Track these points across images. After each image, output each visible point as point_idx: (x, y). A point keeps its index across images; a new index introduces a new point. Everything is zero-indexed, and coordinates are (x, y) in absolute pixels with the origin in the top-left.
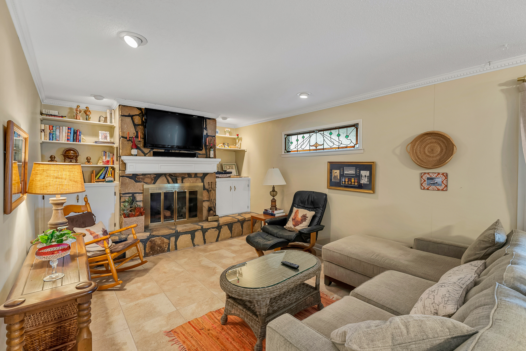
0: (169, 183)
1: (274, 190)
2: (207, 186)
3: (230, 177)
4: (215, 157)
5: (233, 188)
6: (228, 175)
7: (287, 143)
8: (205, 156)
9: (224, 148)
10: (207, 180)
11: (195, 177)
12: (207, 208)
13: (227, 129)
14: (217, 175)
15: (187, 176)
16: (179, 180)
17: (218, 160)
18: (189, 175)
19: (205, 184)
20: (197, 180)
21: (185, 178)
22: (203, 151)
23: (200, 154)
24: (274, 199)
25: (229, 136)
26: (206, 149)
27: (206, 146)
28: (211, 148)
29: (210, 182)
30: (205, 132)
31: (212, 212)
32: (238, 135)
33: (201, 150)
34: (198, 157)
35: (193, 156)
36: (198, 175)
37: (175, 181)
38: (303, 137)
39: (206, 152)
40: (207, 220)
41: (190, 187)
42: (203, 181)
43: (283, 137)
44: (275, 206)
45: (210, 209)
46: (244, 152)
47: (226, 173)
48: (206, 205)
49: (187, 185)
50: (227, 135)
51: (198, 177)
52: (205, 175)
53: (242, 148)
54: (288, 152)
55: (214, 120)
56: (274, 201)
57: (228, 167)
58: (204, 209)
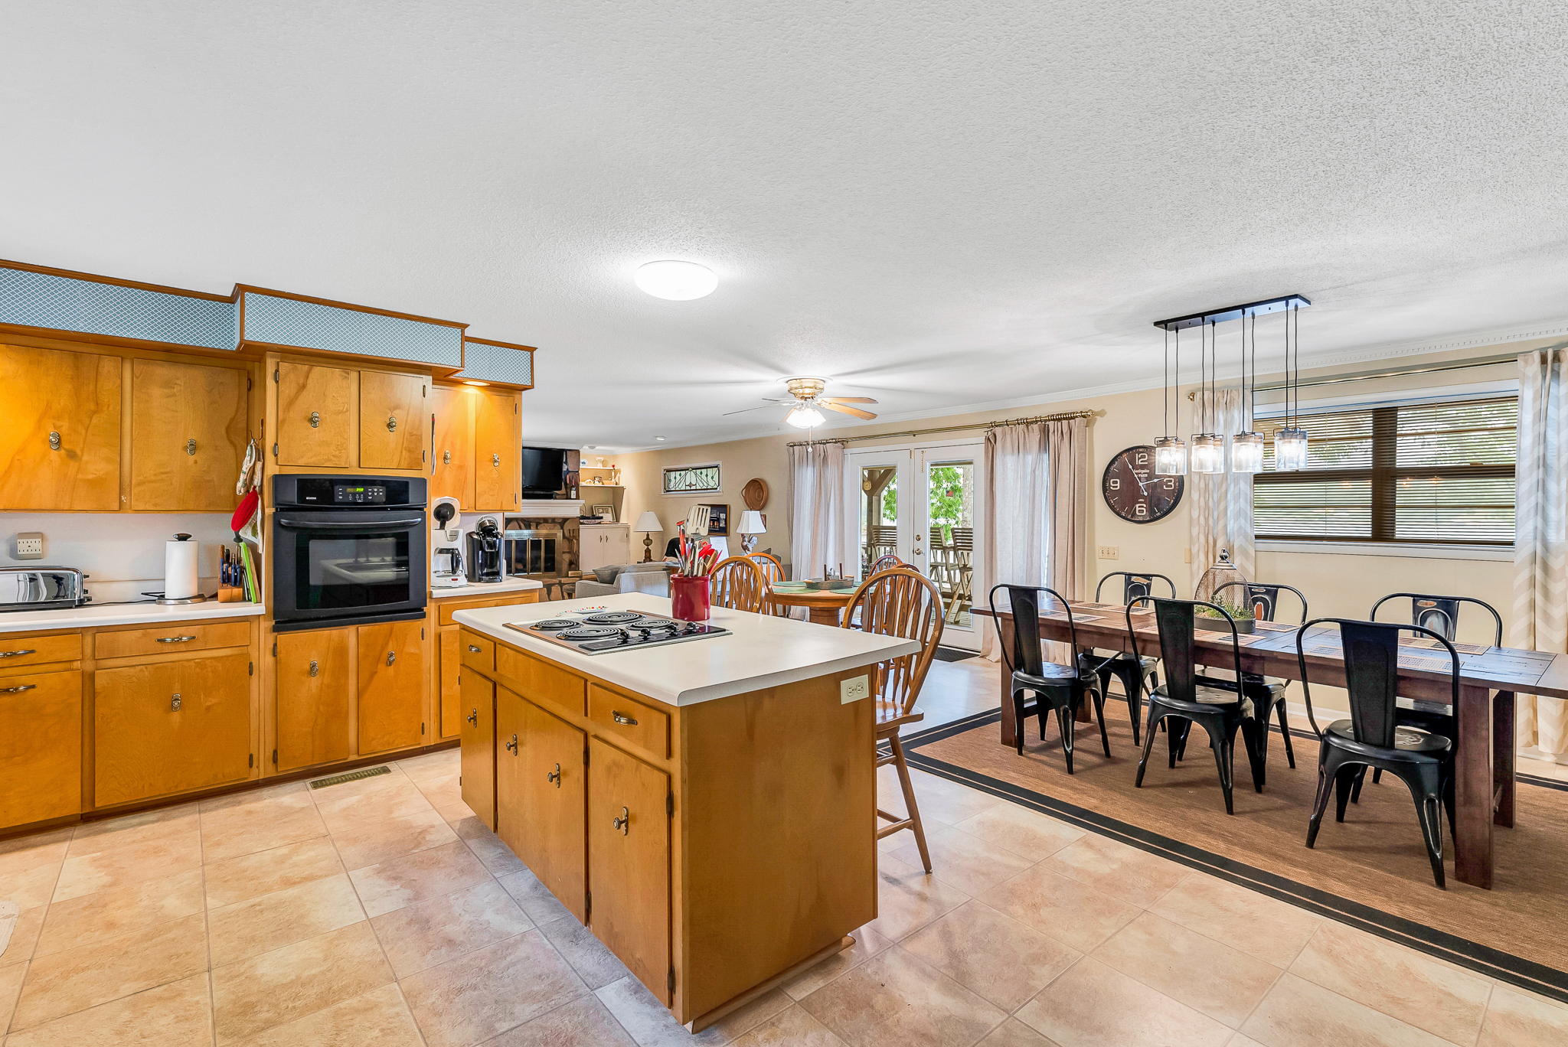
0: (521, 529)
1: (648, 538)
2: (567, 534)
3: (600, 523)
4: (578, 498)
5: (604, 539)
6: (598, 521)
7: (666, 481)
8: (565, 497)
9: (593, 485)
10: (568, 526)
11: (551, 523)
12: (567, 560)
13: (599, 458)
14: (582, 521)
15: (542, 521)
16: (533, 525)
17: (581, 502)
18: (546, 520)
19: (565, 532)
20: (554, 526)
21: (540, 523)
22: (563, 491)
23: (558, 494)
24: (648, 548)
25: (602, 468)
26: (566, 488)
27: (566, 484)
28: (573, 486)
29: (571, 529)
30: (565, 467)
31: (573, 566)
32: (613, 466)
33: (560, 489)
34: (556, 498)
35: (550, 497)
36: (556, 520)
37: (528, 527)
38: (680, 475)
39: (567, 492)
40: (567, 576)
41: (547, 535)
42: (562, 528)
43: (662, 473)
44: (650, 557)
45: (571, 563)
46: (623, 489)
47: (594, 517)
48: (567, 557)
49: (543, 532)
50: (600, 466)
51: (556, 523)
52: (565, 520)
53: (621, 485)
54: (667, 491)
55: (578, 451)
56: (648, 551)
57: (601, 511)
58: (564, 562)
